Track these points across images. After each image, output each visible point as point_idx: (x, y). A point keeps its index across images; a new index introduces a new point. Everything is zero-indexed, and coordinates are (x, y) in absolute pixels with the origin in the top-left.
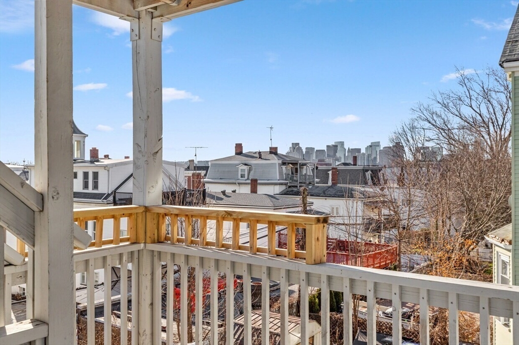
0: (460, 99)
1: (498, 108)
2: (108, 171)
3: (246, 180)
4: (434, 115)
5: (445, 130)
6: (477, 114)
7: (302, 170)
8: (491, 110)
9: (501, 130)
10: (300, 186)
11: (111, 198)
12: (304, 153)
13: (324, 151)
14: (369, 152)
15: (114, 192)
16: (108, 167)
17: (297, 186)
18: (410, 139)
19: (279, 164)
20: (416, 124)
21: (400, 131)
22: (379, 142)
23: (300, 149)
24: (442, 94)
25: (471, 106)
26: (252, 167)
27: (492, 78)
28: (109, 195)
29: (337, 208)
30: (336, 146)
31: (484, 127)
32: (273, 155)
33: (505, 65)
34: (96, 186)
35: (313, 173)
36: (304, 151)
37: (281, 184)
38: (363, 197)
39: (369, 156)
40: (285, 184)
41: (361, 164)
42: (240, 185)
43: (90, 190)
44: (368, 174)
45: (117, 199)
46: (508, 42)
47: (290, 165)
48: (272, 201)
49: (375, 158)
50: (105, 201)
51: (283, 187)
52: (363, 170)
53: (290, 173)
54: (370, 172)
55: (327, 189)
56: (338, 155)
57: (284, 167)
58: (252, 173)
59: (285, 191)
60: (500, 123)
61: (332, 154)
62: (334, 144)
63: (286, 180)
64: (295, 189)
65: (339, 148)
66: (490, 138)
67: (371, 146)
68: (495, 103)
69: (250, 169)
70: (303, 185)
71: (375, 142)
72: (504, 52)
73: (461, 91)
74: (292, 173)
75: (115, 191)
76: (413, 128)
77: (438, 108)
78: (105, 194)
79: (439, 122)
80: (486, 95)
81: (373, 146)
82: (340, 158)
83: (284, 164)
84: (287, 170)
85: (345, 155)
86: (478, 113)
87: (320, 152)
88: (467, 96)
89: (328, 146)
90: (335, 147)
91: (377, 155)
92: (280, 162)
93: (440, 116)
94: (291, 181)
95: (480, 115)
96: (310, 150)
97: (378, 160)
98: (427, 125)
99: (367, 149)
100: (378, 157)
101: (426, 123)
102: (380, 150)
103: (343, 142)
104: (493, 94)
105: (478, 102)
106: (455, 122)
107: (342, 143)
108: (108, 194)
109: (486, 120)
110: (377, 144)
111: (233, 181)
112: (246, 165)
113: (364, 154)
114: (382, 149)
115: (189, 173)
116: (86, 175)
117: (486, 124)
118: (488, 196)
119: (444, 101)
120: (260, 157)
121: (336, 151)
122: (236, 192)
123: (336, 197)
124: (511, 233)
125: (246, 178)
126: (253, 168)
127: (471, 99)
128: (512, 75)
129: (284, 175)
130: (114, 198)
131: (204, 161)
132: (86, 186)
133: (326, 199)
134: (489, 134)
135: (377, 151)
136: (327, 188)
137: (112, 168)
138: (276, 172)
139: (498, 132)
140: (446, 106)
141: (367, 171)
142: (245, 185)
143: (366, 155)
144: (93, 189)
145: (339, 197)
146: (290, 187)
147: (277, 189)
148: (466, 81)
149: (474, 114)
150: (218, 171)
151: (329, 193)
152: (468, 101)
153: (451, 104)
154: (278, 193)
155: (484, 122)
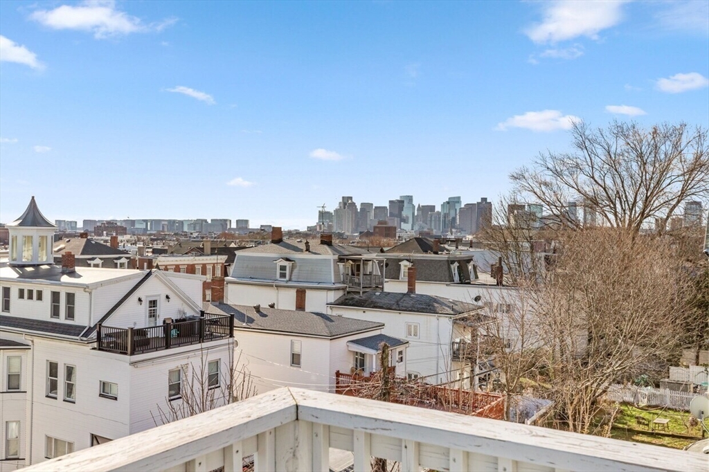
0: (578, 167)
1: (627, 182)
2: (90, 293)
3: (287, 281)
4: (542, 185)
5: (557, 207)
6: (600, 188)
7: (365, 266)
8: (618, 181)
9: (631, 210)
10: (363, 292)
11: (94, 335)
12: (359, 211)
13: (385, 208)
14: (446, 211)
15: (98, 326)
16: (90, 288)
17: (359, 292)
19: (334, 260)
22: (459, 198)
23: (353, 204)
24: (553, 158)
25: (593, 178)
26: (295, 263)
27: (621, 140)
28: (90, 330)
29: (415, 327)
30: (403, 202)
31: (609, 206)
32: (326, 246)
34: (70, 314)
35: (381, 272)
36: (359, 207)
37: (338, 289)
38: (452, 312)
39: (446, 216)
40: (343, 289)
42: (279, 288)
43: (62, 319)
44: (455, 268)
45: (103, 335)
47: (351, 262)
48: (327, 326)
49: (454, 219)
50: (85, 339)
51: (340, 294)
52: (448, 261)
53: (350, 274)
54: (455, 265)
55: (401, 299)
56: (404, 214)
57: (341, 265)
58: (296, 271)
59: (343, 299)
60: (631, 199)
61: (396, 212)
62: (399, 199)
63: (344, 283)
64: (357, 297)
65: (406, 204)
66: (616, 220)
67: (448, 203)
68: (624, 174)
69: (293, 266)
70: (367, 290)
71: (454, 198)
74: (353, 274)
75: (100, 325)
77: (548, 177)
78: (84, 327)
79: (549, 195)
80: (612, 162)
81: (452, 203)
82: (408, 217)
83: (341, 260)
84: (345, 268)
85: (413, 214)
86: (601, 186)
87: (380, 209)
88: (588, 164)
89: (391, 202)
90: (401, 203)
91: (456, 215)
92: (336, 257)
93: (550, 187)
94: (351, 285)
95: (605, 189)
96: (366, 207)
97: (458, 221)
99: (443, 206)
100: (458, 217)
101: (532, 194)
102: (461, 208)
103: (412, 197)
104: (622, 161)
105: (602, 172)
107: (410, 198)
108: (90, 327)
109: (612, 194)
110: (457, 200)
111: (270, 282)
112: (287, 259)
113: (439, 213)
114: (463, 206)
115: (203, 260)
116: (56, 296)
117: (612, 203)
119: (557, 167)
120: (308, 250)
121: (401, 209)
122: (276, 307)
123: (414, 311)
125: (287, 278)
126: (298, 264)
127: (592, 168)
129: (342, 276)
130: (99, 333)
131: (221, 220)
132: (55, 312)
133: (400, 313)
134: (615, 214)
135: (456, 210)
136: (401, 296)
137: (96, 289)
138: (330, 272)
139: (628, 213)
140: (558, 174)
141: (453, 262)
142: (287, 289)
143: (442, 214)
144: (66, 319)
145: (418, 311)
146: (348, 293)
147: (333, 296)
148: (587, 143)
150: (247, 267)
151: (404, 305)
152: (588, 169)
153: (565, 171)
154: (333, 301)
155: (609, 198)
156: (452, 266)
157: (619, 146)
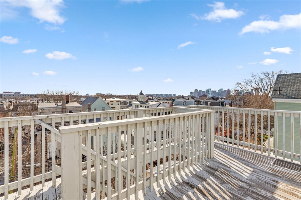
0: (252, 82)
1: (265, 84)
9: (266, 91)
13: (205, 91)
14: (219, 92)
16: (151, 105)
23: (198, 91)
24: (245, 80)
32: (192, 99)
35: (204, 104)
36: (199, 91)
39: (219, 93)
53: (197, 104)
54: (221, 103)
56: (209, 92)
57: (195, 102)
60: (266, 88)
65: (209, 90)
73: (253, 79)
77: (244, 84)
80: (261, 81)
81: (221, 90)
83: (195, 101)
85: (211, 92)
90: (208, 90)
91: (221, 92)
96: (200, 91)
97: (222, 94)
99: (218, 91)
101: (240, 88)
104: (264, 80)
106: (250, 88)
107: (211, 89)
109: (261, 88)
110: (222, 89)
112: (185, 101)
113: (217, 92)
114: (223, 91)
116: (146, 106)
119: (246, 82)
120: (189, 99)
121: (208, 91)
124: (273, 145)
125: (185, 105)
126: (187, 102)
134: (262, 92)
138: (193, 104)
139: (265, 92)
141: (220, 102)
148: (254, 76)
149: (256, 86)
150: (177, 103)
152: (254, 82)
156: (220, 103)
157: (263, 76)
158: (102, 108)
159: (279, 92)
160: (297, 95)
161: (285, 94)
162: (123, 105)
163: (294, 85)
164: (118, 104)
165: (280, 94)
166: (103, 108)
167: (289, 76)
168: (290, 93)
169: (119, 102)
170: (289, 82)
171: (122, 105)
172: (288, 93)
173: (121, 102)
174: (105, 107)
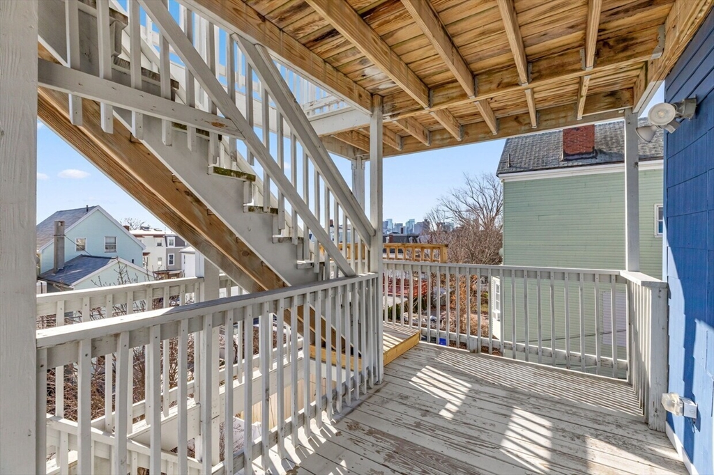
0: (466, 193)
1: (489, 199)
4: (450, 203)
5: (458, 213)
8: (485, 200)
18: (436, 217)
20: (439, 208)
21: (430, 212)
22: (414, 220)
24: (455, 190)
25: (473, 198)
27: (485, 181)
31: (480, 210)
33: (500, 175)
39: (408, 228)
41: (405, 234)
44: (411, 239)
46: (500, 163)
49: (412, 230)
52: (407, 236)
56: (388, 227)
60: (489, 207)
61: (384, 226)
62: (386, 221)
65: (389, 223)
66: (484, 217)
68: (487, 196)
71: (411, 220)
72: (499, 168)
73: (467, 188)
76: (437, 211)
77: (453, 199)
79: (454, 207)
80: (482, 191)
81: (410, 222)
82: (391, 229)
88: (470, 191)
93: (454, 203)
95: (478, 203)
98: (446, 209)
102: (415, 224)
104: (486, 190)
106: (463, 207)
107: (391, 220)
109: (482, 206)
118: (483, 252)
119: (457, 194)
121: (387, 225)
128: (503, 181)
134: (483, 214)
135: (412, 225)
139: (489, 213)
140: (458, 198)
141: (410, 237)
148: (470, 182)
149: (475, 202)
152: (471, 194)
153: (460, 196)
155: (480, 207)
157: (485, 184)
158: (106, 237)
159: (510, 164)
160: (535, 165)
161: (518, 165)
162: (173, 247)
163: (531, 152)
164: (159, 245)
165: (510, 167)
166: (110, 237)
167: (524, 139)
168: (525, 164)
169: (163, 239)
170: (524, 147)
171: (169, 247)
172: (523, 164)
173: (168, 238)
174: (114, 236)
